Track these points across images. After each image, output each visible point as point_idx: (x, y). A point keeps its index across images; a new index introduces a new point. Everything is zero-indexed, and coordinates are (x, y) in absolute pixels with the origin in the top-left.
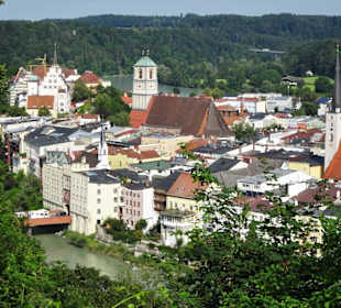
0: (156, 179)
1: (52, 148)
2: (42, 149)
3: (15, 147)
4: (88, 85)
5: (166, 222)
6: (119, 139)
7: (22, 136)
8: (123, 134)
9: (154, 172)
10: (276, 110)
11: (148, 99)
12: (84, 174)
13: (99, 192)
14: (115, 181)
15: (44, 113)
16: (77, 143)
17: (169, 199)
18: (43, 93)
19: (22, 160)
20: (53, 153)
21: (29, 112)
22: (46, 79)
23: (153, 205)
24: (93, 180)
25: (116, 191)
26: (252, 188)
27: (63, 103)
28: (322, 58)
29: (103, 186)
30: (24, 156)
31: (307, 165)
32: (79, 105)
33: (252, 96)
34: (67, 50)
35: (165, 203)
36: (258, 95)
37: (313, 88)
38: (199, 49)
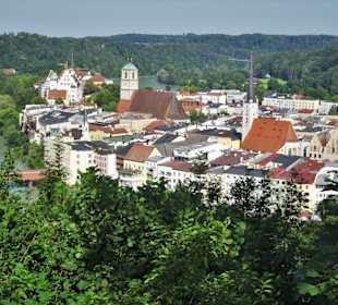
0: (119, 148)
1: (55, 126)
2: (48, 126)
3: (33, 126)
4: (96, 83)
5: (122, 178)
6: (105, 121)
7: (38, 118)
8: (108, 117)
9: (119, 143)
10: (234, 101)
11: (131, 93)
12: (69, 144)
13: (78, 156)
14: (89, 149)
15: (59, 102)
16: (73, 123)
17: (125, 162)
18: (60, 88)
19: (36, 135)
20: (54, 130)
21: (49, 101)
22: (62, 78)
23: (115, 166)
24: (74, 148)
25: (90, 156)
26: (183, 155)
27: (74, 95)
28: (276, 66)
29: (81, 153)
30: (38, 132)
31: (229, 139)
32: (87, 97)
33: (218, 91)
34: (97, 59)
35: (122, 165)
36: (223, 91)
37: (266, 87)
38: (192, 58)
